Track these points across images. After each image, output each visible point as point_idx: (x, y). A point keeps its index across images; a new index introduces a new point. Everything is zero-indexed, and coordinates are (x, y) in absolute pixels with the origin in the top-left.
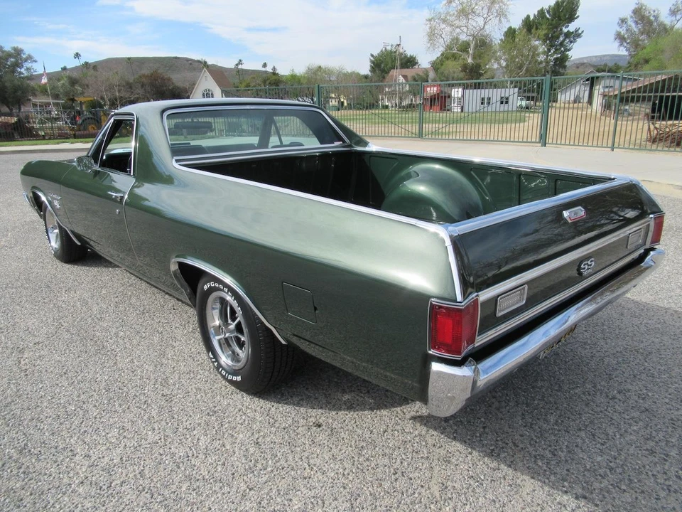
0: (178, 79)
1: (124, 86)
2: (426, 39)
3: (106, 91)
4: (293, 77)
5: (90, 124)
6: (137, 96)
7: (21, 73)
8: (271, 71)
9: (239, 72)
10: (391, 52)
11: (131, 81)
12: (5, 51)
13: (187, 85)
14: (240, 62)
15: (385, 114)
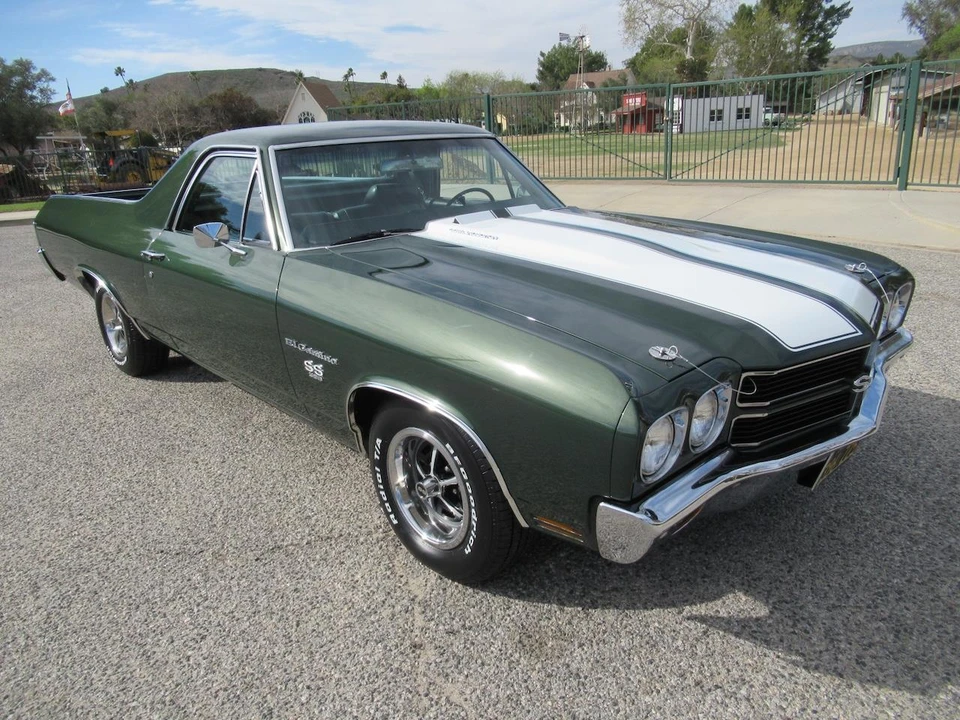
0: (262, 100)
1: (186, 112)
2: (622, 27)
3: (160, 120)
4: (429, 91)
5: (130, 170)
6: (205, 126)
7: (33, 97)
8: (396, 83)
9: (350, 87)
10: (568, 49)
11: (196, 105)
12: (7, 67)
13: (276, 108)
14: (350, 72)
15: (565, 139)
